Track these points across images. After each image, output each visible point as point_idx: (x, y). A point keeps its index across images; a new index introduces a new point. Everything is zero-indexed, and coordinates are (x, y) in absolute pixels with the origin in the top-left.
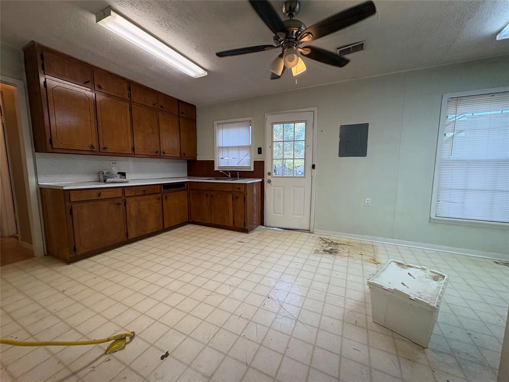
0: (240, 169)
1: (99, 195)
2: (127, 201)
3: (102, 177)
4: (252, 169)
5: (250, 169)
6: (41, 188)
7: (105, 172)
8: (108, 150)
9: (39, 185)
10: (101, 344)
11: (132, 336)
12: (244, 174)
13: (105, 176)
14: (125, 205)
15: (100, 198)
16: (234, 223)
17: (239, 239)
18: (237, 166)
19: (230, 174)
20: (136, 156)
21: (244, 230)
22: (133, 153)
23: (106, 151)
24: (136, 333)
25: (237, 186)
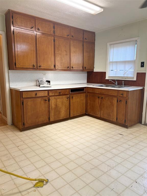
0: (125, 78)
1: (36, 94)
2: (50, 99)
3: (38, 84)
4: (135, 79)
5: (133, 79)
6: (11, 89)
7: (40, 80)
8: (42, 68)
9: (10, 87)
10: (32, 181)
11: (47, 181)
12: (128, 83)
13: (40, 83)
14: (49, 101)
15: (37, 96)
16: (117, 120)
17: (120, 132)
18: (123, 76)
19: (117, 82)
20: (56, 70)
21: (125, 126)
22: (54, 68)
23: (41, 68)
24: (49, 180)
25: (122, 93)
